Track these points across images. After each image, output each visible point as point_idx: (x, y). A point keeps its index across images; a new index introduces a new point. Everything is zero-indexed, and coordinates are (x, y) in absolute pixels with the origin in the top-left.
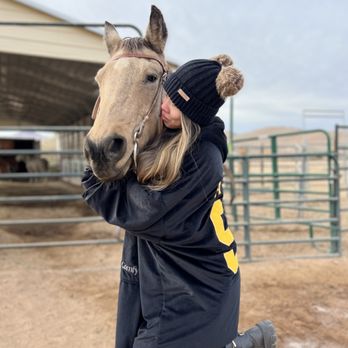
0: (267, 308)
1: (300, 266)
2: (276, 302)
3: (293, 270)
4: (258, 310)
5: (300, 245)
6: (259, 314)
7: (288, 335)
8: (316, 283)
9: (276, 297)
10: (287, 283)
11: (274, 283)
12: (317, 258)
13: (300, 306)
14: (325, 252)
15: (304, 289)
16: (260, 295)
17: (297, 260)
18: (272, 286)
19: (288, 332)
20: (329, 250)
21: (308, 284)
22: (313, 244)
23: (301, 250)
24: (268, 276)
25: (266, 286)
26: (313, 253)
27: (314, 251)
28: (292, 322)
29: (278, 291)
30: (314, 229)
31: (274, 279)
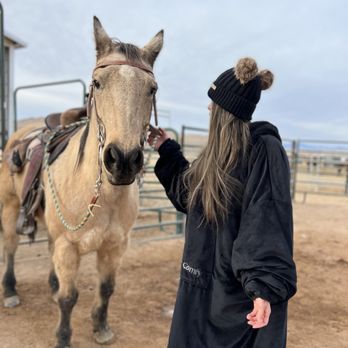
0: (142, 286)
1: (156, 247)
2: (147, 280)
3: (151, 251)
4: (134, 289)
5: (149, 230)
6: (135, 292)
7: (166, 305)
8: (172, 260)
9: (145, 276)
10: (150, 263)
11: (139, 264)
12: (167, 239)
13: (167, 280)
14: (171, 234)
15: (164, 266)
16: (131, 276)
17: (152, 243)
18: (138, 267)
19: (165, 302)
20: (174, 232)
21: (167, 262)
22: (161, 228)
23: (152, 234)
24: (132, 259)
25: (134, 268)
26: (163, 235)
27: (163, 233)
28: (164, 294)
29: (145, 271)
30: (163, 214)
31: (138, 261)
